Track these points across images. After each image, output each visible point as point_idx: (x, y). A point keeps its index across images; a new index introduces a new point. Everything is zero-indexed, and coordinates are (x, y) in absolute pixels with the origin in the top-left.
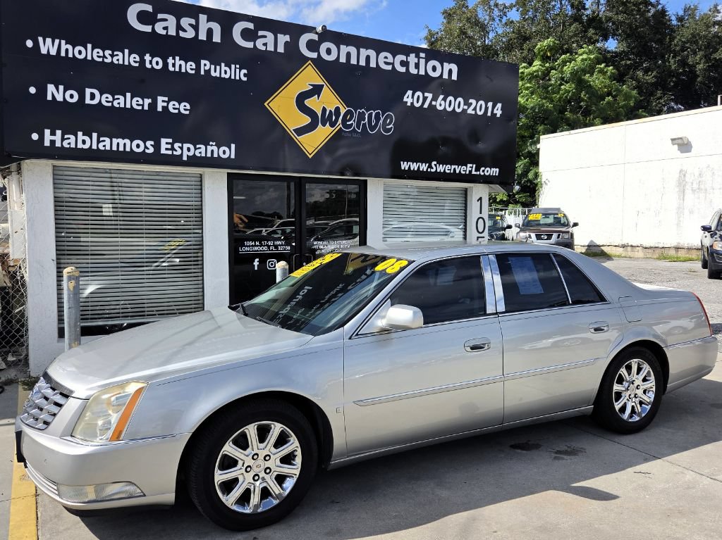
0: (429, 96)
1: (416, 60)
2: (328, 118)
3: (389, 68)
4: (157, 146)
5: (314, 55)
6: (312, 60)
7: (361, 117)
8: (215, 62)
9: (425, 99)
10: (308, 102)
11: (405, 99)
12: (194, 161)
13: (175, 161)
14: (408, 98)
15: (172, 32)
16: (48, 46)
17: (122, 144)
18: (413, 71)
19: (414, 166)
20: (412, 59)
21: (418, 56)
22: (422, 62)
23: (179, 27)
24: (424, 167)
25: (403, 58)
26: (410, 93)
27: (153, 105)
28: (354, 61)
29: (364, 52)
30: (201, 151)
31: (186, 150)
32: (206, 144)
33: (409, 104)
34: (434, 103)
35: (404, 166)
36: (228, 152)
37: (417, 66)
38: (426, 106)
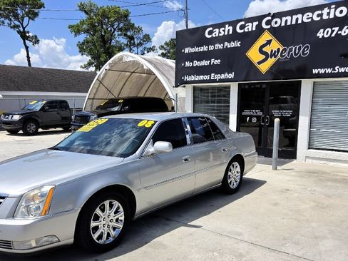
0: (336, 29)
1: (328, 11)
2: (273, 54)
3: (310, 20)
4: (210, 77)
5: (269, 27)
6: (268, 29)
7: (291, 50)
8: (229, 42)
9: (333, 31)
10: (264, 49)
11: (318, 35)
12: (221, 81)
13: (215, 81)
14: (320, 34)
15: (217, 35)
16: (187, 50)
17: (202, 77)
18: (325, 17)
19: (322, 71)
20: (326, 10)
21: (330, 8)
22: (333, 10)
23: (220, 33)
24: (329, 71)
25: (320, 12)
26: (322, 30)
27: (210, 63)
28: (289, 23)
29: (295, 17)
30: (223, 76)
31: (218, 77)
32: (224, 74)
33: (321, 37)
34: (339, 32)
35: (315, 71)
36: (232, 76)
37: (328, 14)
38: (333, 35)
